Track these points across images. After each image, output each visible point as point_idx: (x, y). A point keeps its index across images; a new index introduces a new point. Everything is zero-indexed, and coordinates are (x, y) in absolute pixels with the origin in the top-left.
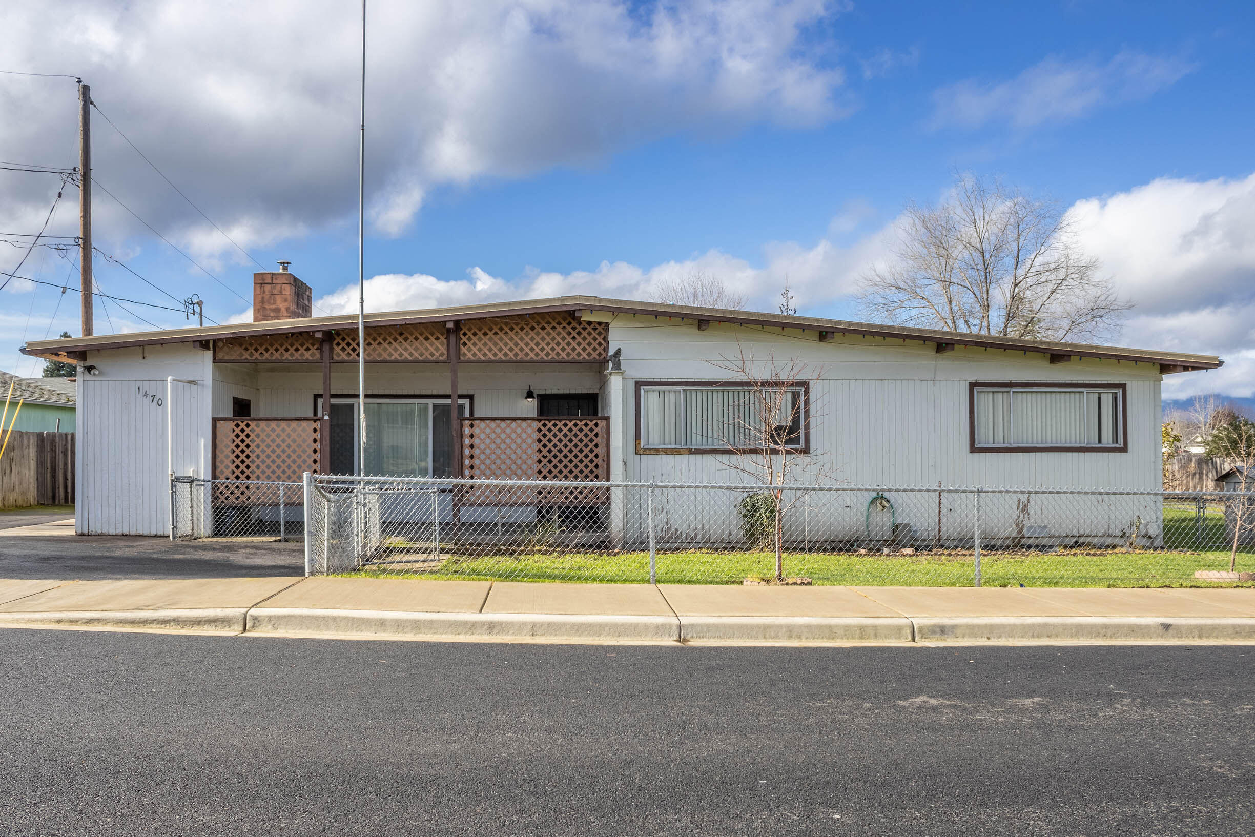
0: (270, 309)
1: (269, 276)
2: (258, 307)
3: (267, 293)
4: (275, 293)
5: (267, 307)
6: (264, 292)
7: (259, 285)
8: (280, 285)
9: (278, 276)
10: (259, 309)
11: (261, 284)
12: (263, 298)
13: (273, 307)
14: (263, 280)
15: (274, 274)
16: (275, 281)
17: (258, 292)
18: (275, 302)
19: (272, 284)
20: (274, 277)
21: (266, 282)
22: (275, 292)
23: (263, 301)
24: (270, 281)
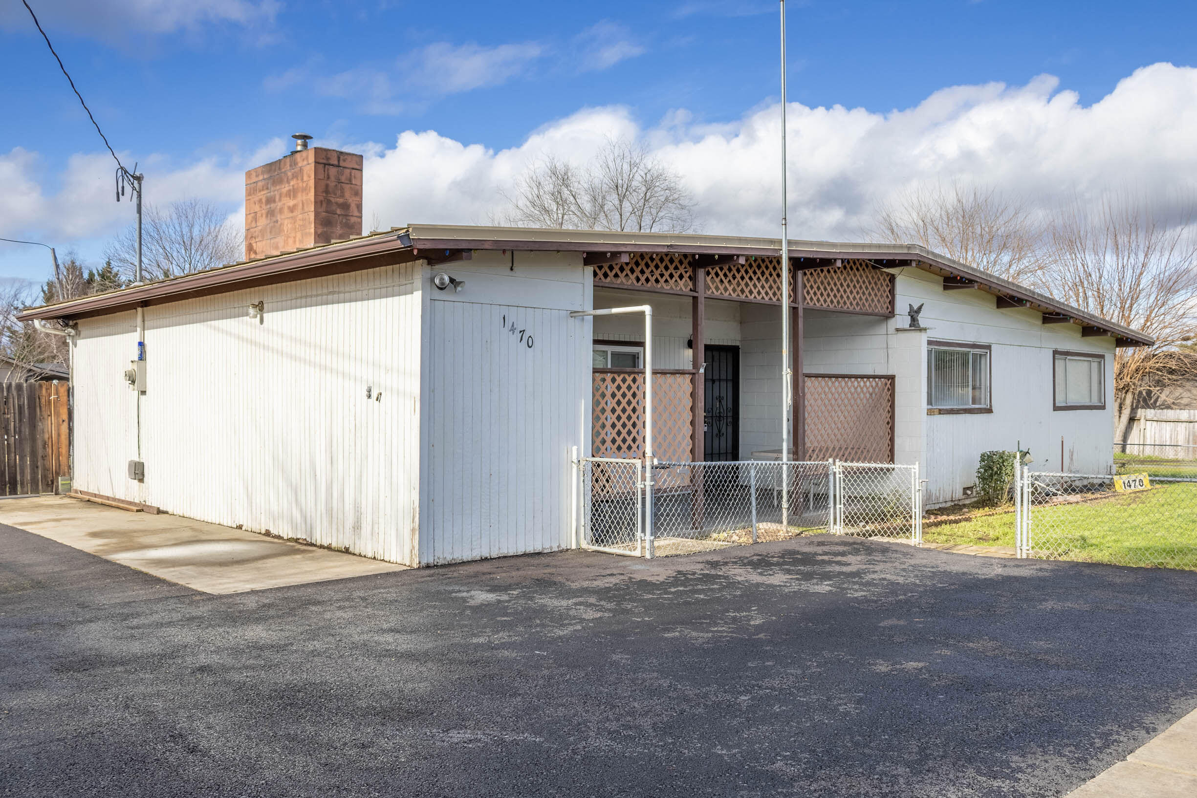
0: (336, 203)
1: (335, 155)
2: (322, 198)
3: (332, 178)
4: (343, 181)
5: (333, 200)
6: (328, 178)
7: (322, 166)
8: (348, 171)
9: (346, 157)
10: (321, 202)
11: (325, 164)
12: (327, 186)
13: (341, 200)
14: (328, 159)
15: (341, 153)
16: (342, 164)
17: (321, 177)
18: (342, 196)
19: (339, 166)
20: (342, 157)
21: (332, 162)
22: (343, 179)
23: (327, 191)
24: (336, 163)
